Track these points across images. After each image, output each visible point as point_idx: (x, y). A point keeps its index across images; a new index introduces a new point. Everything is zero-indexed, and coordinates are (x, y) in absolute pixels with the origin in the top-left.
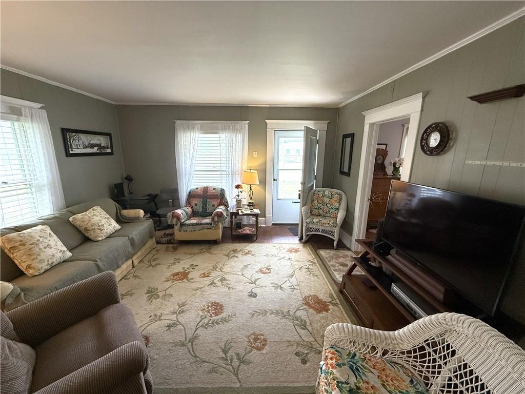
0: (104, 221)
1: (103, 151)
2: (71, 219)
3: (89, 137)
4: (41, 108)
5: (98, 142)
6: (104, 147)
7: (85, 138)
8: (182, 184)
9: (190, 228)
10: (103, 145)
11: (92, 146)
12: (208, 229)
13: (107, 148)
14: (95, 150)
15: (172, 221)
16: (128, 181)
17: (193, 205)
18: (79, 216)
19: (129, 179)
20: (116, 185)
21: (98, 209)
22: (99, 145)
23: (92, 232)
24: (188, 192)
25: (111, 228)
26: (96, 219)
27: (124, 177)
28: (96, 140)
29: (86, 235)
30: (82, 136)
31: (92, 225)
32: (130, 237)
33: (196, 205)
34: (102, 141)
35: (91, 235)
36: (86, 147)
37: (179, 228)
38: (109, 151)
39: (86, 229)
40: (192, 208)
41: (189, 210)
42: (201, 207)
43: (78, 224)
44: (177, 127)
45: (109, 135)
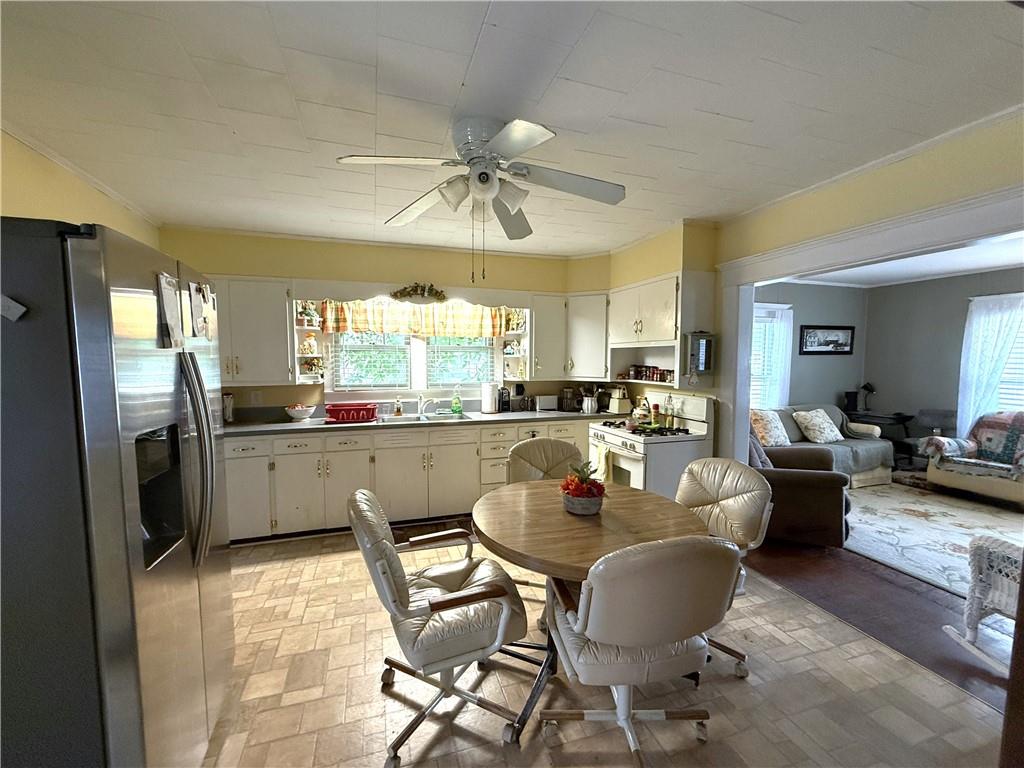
0: (826, 425)
1: (840, 349)
2: (794, 414)
3: (826, 332)
4: (790, 309)
5: (836, 339)
6: (841, 345)
7: (821, 335)
8: (966, 403)
9: (961, 468)
10: (840, 342)
11: (827, 343)
12: (1001, 477)
13: (846, 345)
14: (830, 348)
15: (926, 448)
16: (866, 392)
17: (984, 439)
18: (803, 413)
19: (869, 388)
20: (847, 393)
21: (821, 412)
22: (835, 343)
23: (811, 432)
24: (978, 417)
25: (833, 434)
26: (818, 421)
27: (862, 385)
28: (833, 336)
29: (806, 434)
30: (819, 333)
31: (814, 425)
32: (855, 449)
33: (989, 440)
34: (841, 336)
35: (810, 435)
36: (820, 345)
37: (936, 462)
38: (847, 349)
39: (806, 427)
40: (979, 443)
41: (971, 445)
42: (1002, 445)
43: (800, 420)
44: (973, 307)
45: (852, 329)
